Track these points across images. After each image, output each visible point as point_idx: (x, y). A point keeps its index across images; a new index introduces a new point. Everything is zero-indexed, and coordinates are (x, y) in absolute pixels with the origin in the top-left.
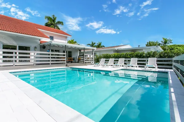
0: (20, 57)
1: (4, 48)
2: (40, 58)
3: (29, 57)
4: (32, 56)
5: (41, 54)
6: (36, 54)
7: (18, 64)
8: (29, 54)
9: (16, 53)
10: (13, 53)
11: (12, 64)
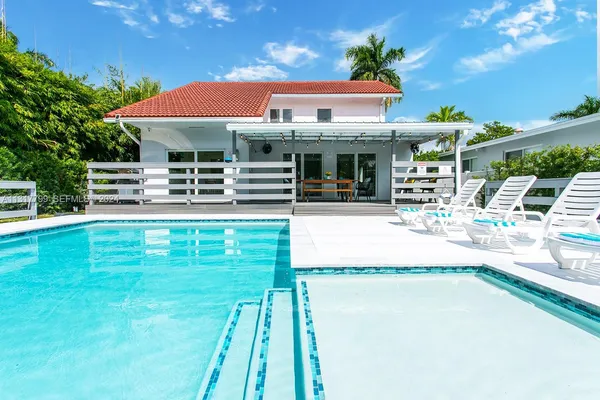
0: (201, 181)
1: (171, 160)
2: (252, 181)
3: (221, 181)
4: (229, 176)
5: (252, 171)
6: (238, 170)
7: (197, 198)
8: (221, 171)
9: (192, 171)
10: (185, 172)
11: (185, 201)
